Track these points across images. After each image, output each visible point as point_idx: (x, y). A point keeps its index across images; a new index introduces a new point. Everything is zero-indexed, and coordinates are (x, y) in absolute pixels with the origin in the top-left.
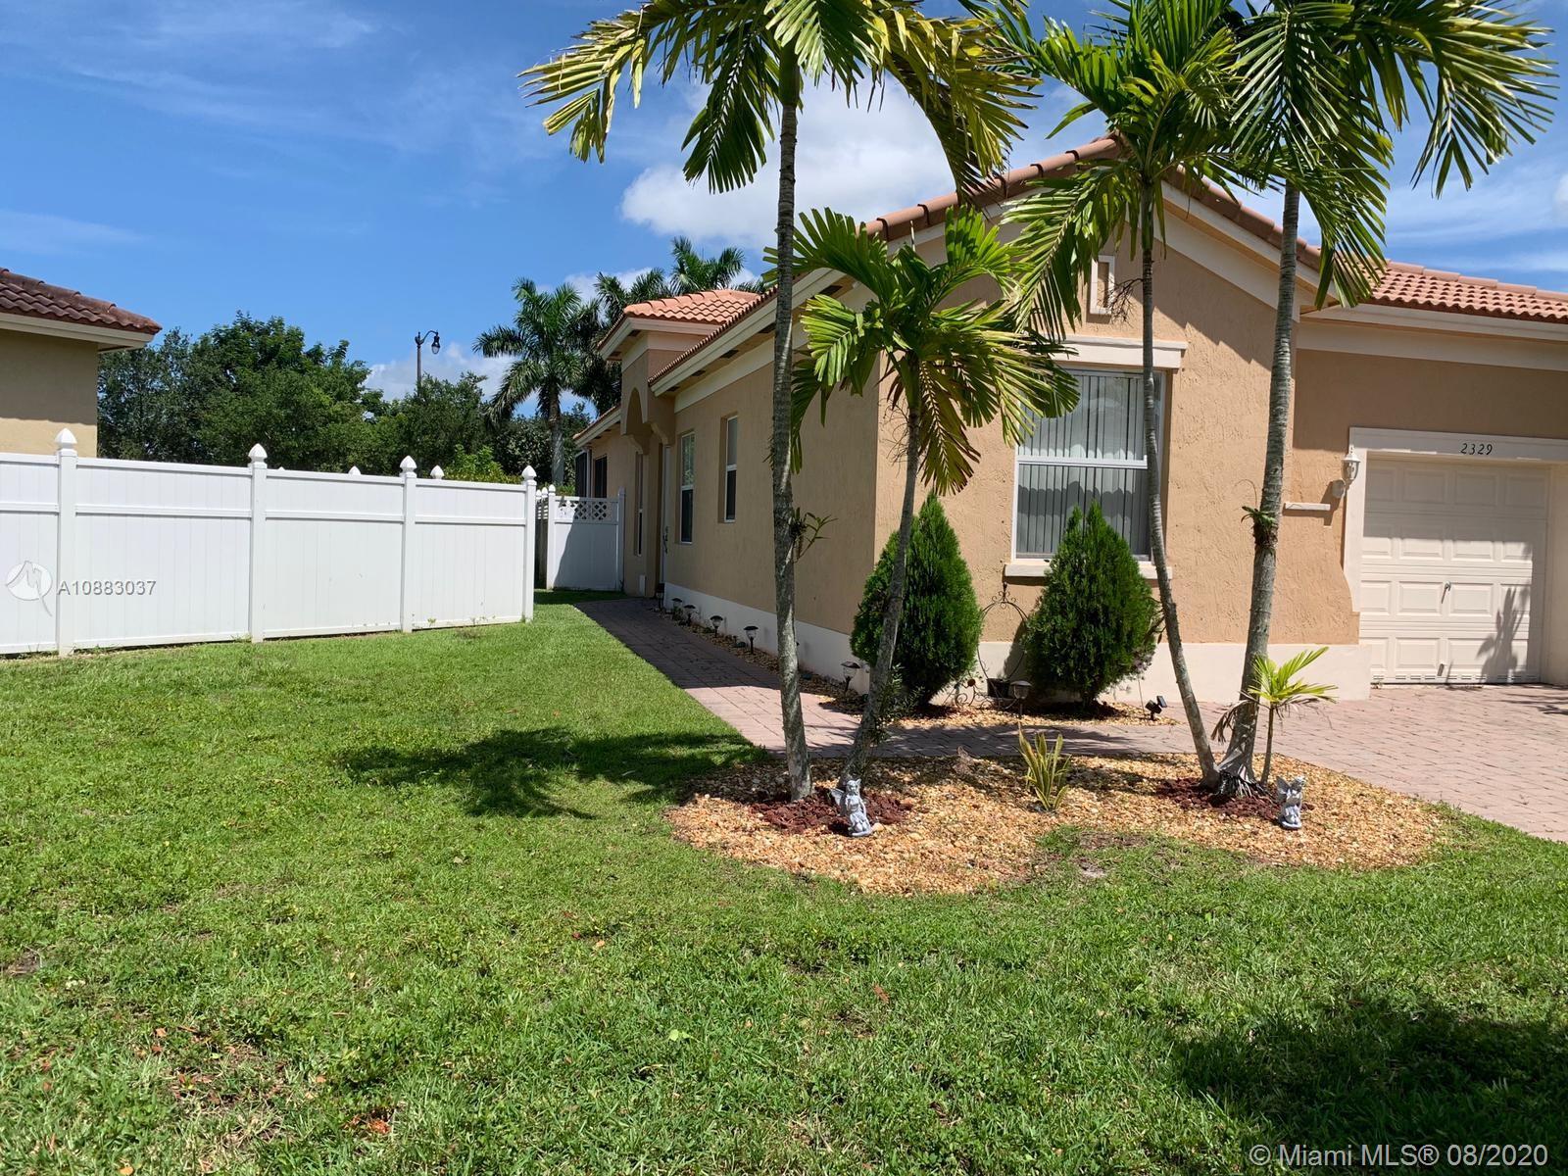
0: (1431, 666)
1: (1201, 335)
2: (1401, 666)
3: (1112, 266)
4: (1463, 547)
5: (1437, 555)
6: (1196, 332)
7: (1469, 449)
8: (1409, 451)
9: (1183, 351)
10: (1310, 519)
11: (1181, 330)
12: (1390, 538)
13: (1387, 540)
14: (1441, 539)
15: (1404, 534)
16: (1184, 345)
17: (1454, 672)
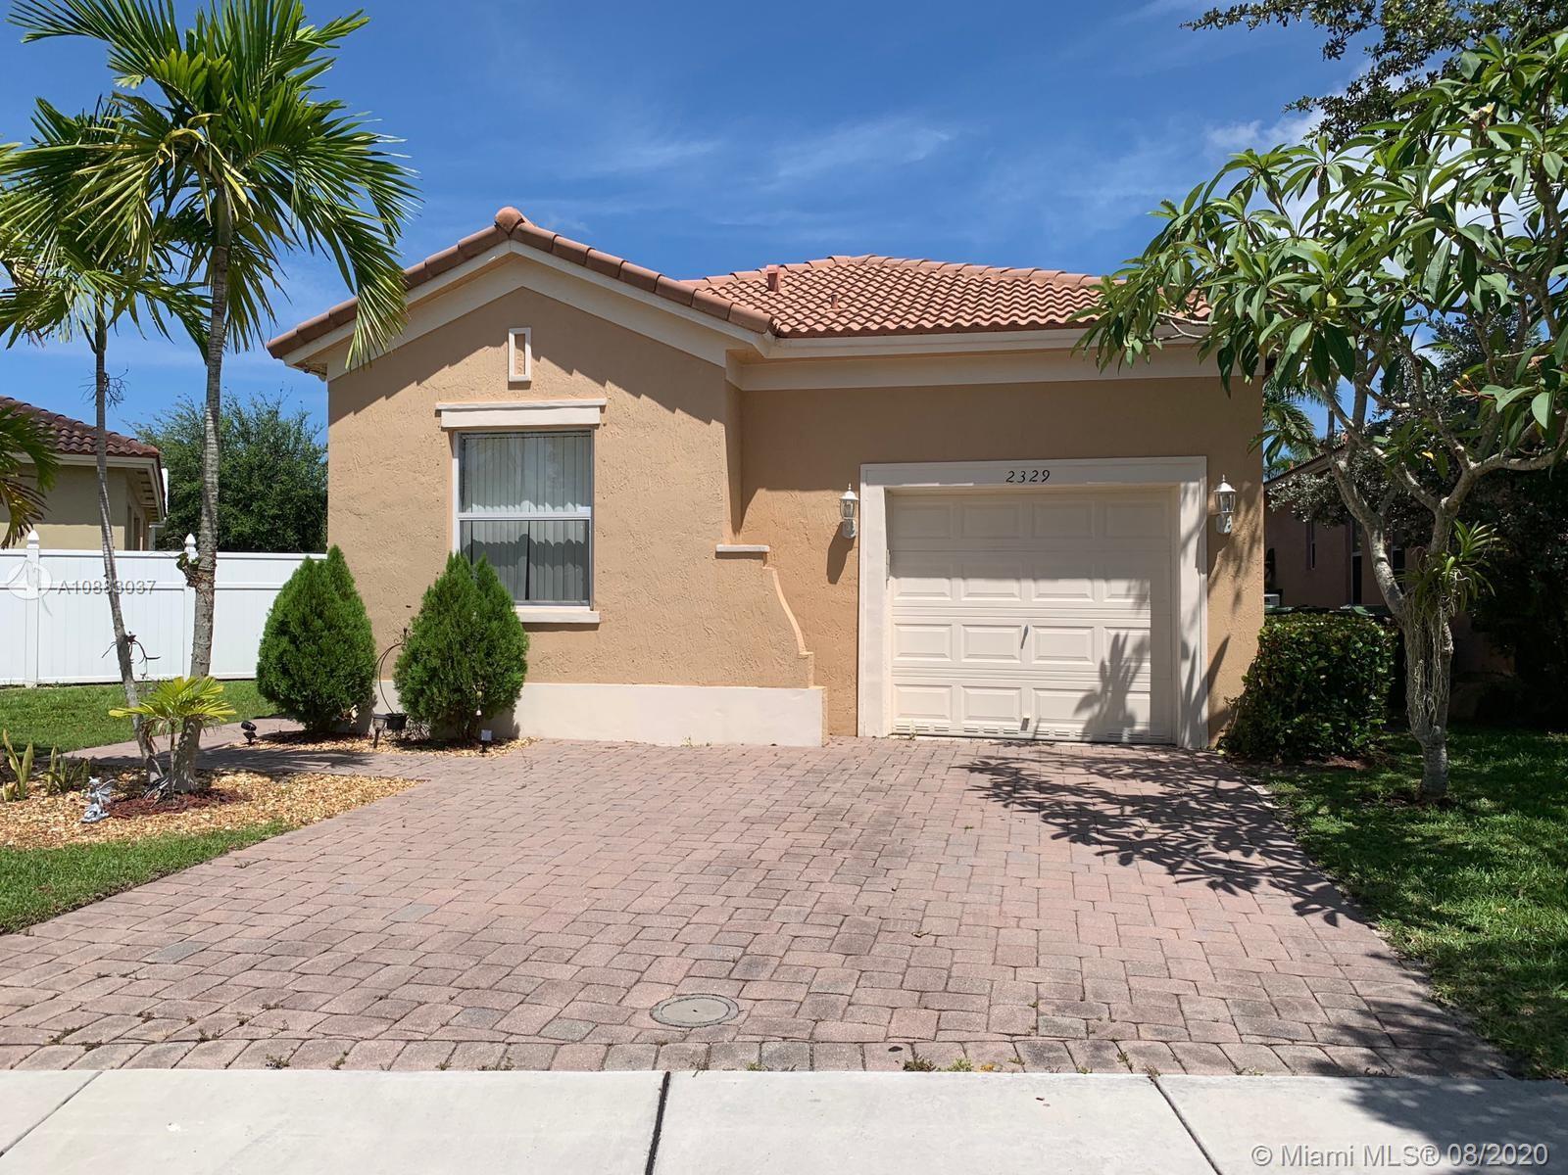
0: (1013, 719)
1: (621, 390)
2: (970, 718)
3: (528, 337)
4: (1046, 586)
5: (1013, 595)
6: (616, 388)
7: (1018, 477)
8: (937, 485)
9: (602, 408)
10: (746, 561)
11: (601, 388)
12: (949, 578)
13: (945, 581)
14: (1018, 578)
15: (965, 574)
16: (603, 401)
17: (1044, 727)
